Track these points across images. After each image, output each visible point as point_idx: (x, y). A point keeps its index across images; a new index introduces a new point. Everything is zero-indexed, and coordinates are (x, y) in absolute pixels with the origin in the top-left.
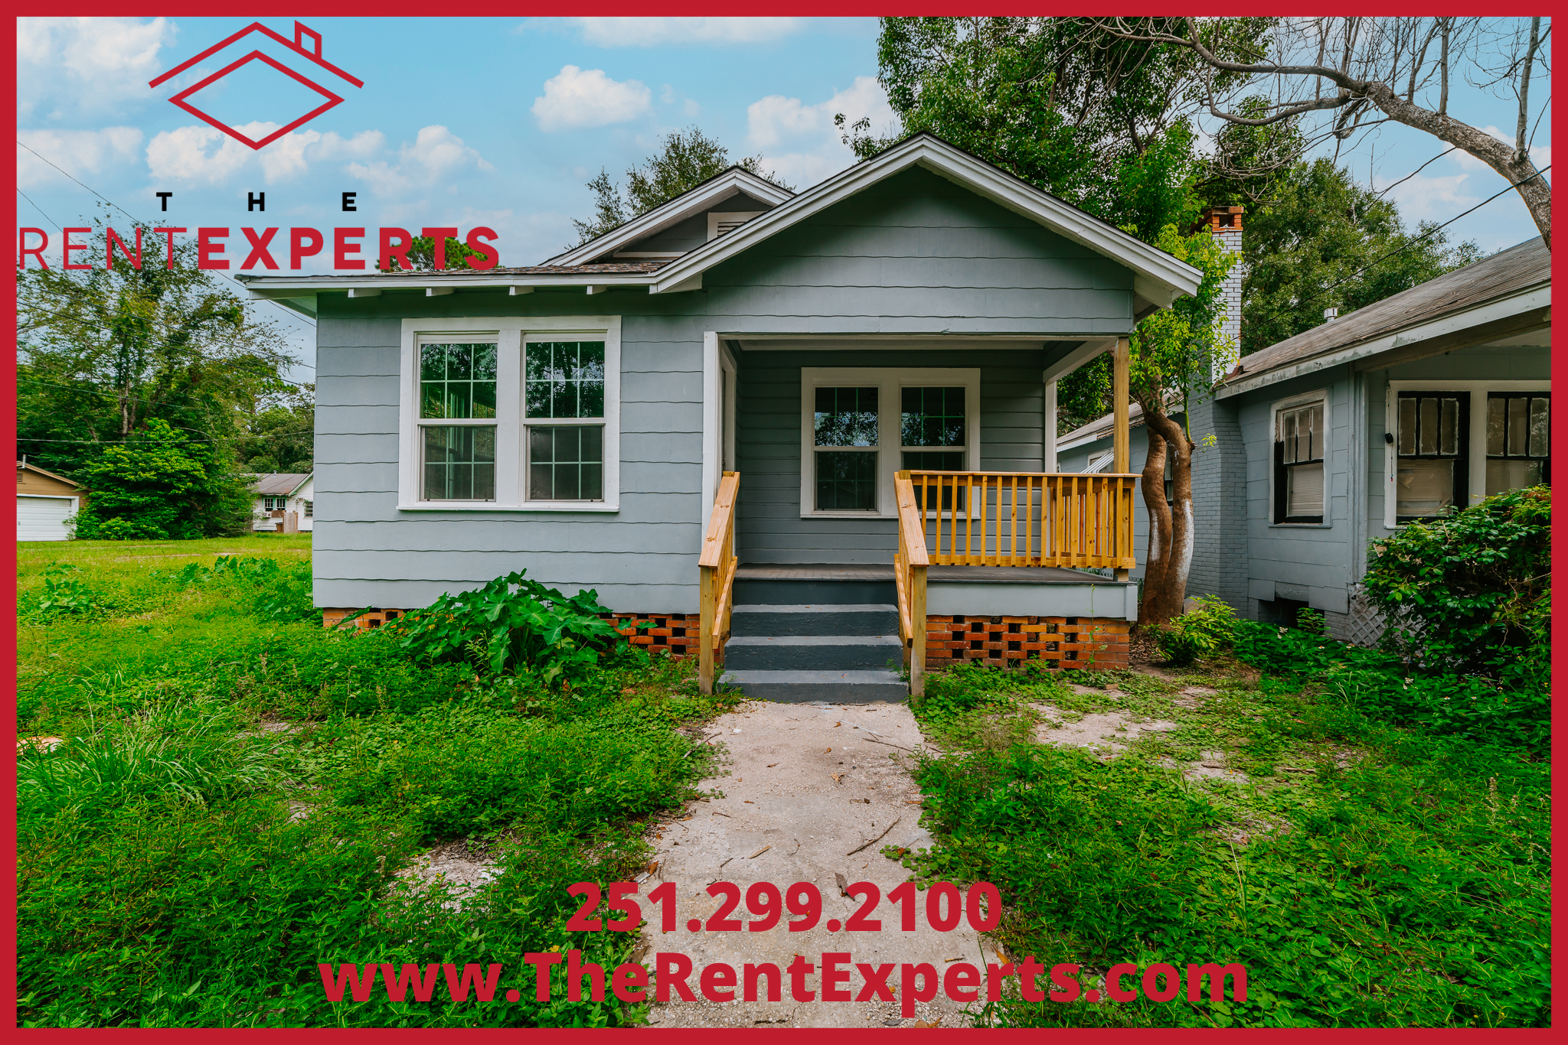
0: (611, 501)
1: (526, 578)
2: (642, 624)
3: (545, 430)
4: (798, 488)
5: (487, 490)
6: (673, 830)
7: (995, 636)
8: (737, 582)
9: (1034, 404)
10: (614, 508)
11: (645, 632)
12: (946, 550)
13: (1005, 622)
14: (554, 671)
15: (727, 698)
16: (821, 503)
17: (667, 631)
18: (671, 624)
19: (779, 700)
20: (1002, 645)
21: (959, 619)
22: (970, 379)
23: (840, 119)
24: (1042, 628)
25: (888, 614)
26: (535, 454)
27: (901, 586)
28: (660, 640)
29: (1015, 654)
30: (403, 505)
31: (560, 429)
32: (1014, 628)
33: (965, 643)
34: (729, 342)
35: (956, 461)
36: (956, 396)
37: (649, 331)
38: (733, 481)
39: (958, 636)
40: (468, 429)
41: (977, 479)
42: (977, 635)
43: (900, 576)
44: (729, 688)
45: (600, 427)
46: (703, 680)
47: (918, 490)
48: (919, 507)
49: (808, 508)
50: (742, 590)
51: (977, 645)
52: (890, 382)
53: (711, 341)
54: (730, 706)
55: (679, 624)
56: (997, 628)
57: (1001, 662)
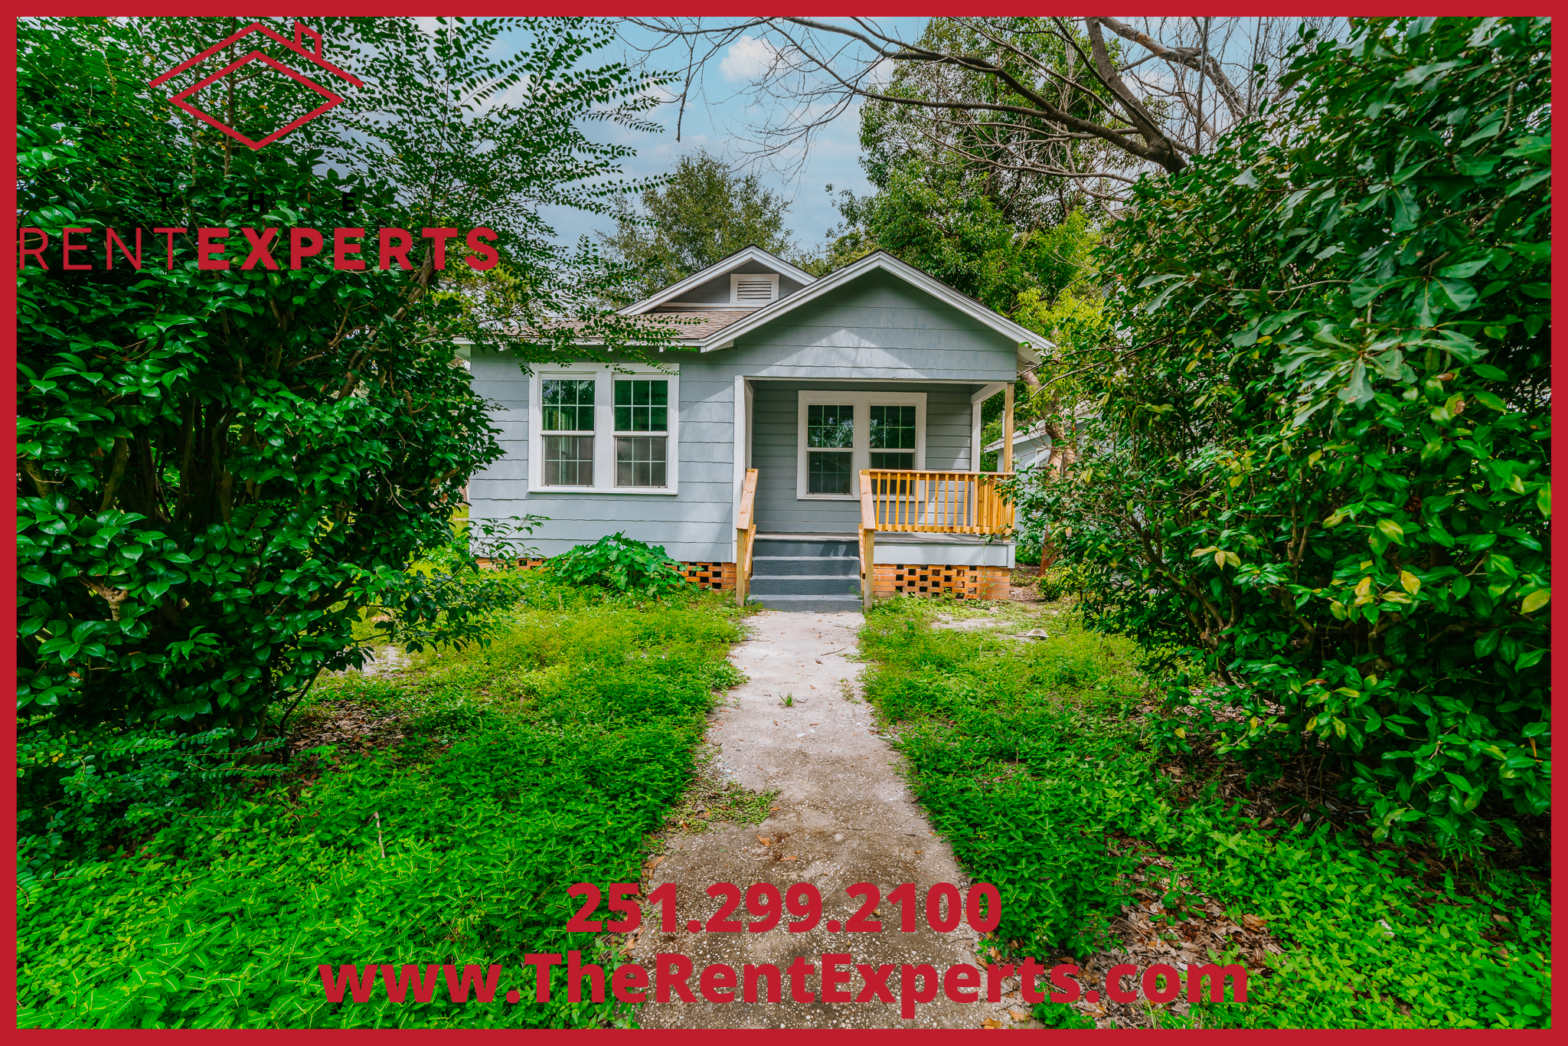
0: (672, 486)
1: (623, 537)
2: (693, 568)
3: (627, 439)
4: (795, 478)
5: (588, 479)
6: (736, 651)
7: (923, 578)
8: (756, 541)
9: (965, 419)
10: (675, 492)
11: (695, 574)
12: (892, 522)
13: (930, 569)
14: (652, 589)
15: (754, 608)
16: (813, 488)
17: (709, 574)
18: (712, 569)
19: (785, 610)
20: (928, 584)
21: (900, 567)
22: (919, 402)
23: (829, 188)
24: (953, 573)
25: (853, 561)
26: (620, 456)
27: (861, 544)
28: (704, 580)
29: (936, 590)
30: (531, 489)
31: (638, 439)
32: (936, 573)
33: (904, 583)
34: (751, 382)
35: (908, 462)
36: (910, 411)
37: (699, 375)
38: (754, 475)
39: (900, 578)
40: (575, 437)
41: (923, 476)
42: (912, 578)
43: (861, 537)
44: (754, 603)
45: (665, 438)
46: (739, 599)
47: (874, 482)
48: (874, 492)
49: (802, 491)
50: (759, 547)
51: (911, 583)
52: (862, 403)
53: (740, 383)
54: (756, 612)
55: (717, 569)
56: (924, 573)
57: (928, 594)
